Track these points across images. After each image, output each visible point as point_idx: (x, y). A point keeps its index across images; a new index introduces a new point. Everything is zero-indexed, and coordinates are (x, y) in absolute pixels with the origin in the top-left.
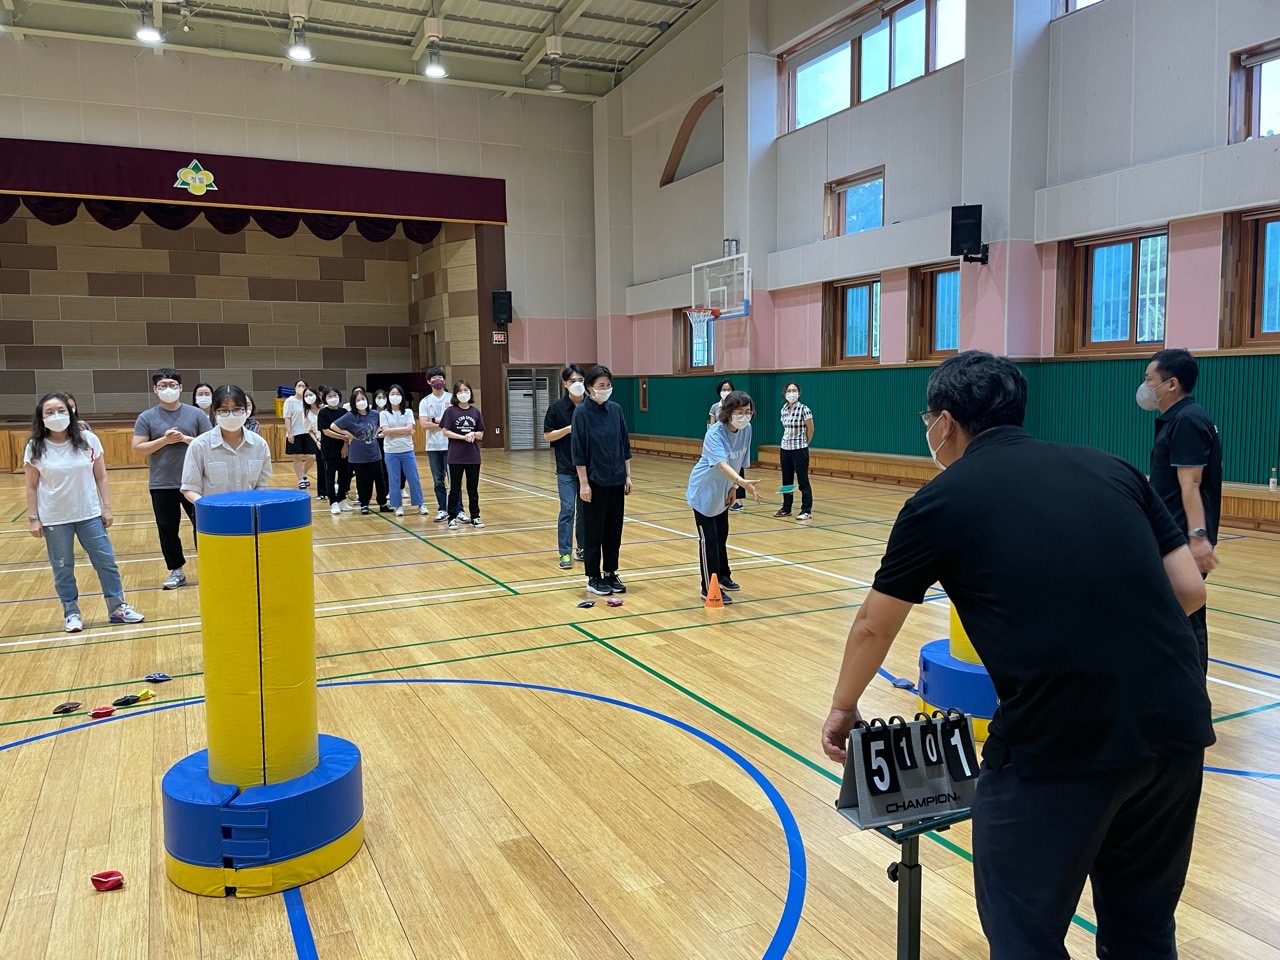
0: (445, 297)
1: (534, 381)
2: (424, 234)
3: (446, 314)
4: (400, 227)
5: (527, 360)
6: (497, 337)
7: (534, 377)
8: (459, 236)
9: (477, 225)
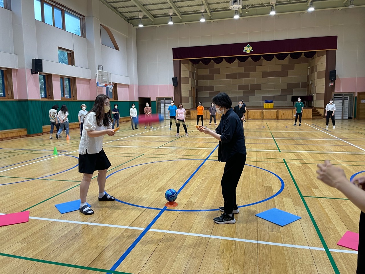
0: (316, 73)
1: (343, 98)
2: (310, 55)
3: (316, 78)
4: (303, 54)
5: (341, 91)
6: (331, 84)
7: (343, 96)
8: (321, 55)
9: (327, 51)
